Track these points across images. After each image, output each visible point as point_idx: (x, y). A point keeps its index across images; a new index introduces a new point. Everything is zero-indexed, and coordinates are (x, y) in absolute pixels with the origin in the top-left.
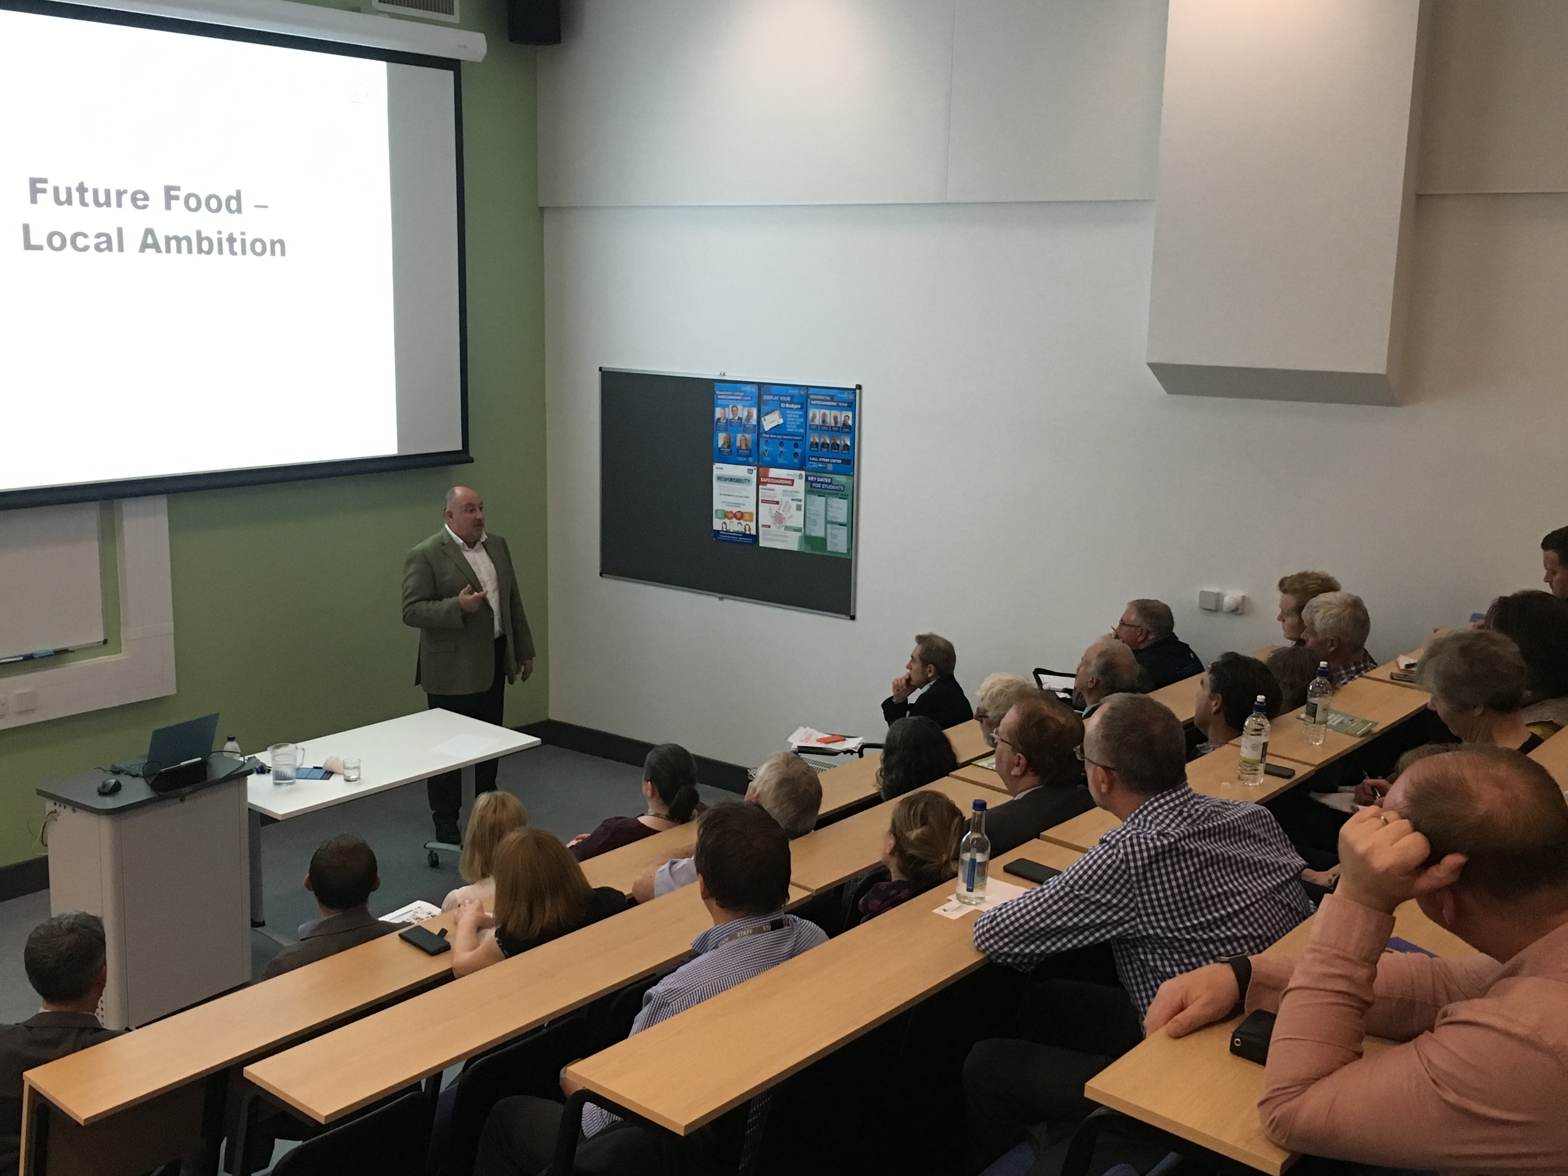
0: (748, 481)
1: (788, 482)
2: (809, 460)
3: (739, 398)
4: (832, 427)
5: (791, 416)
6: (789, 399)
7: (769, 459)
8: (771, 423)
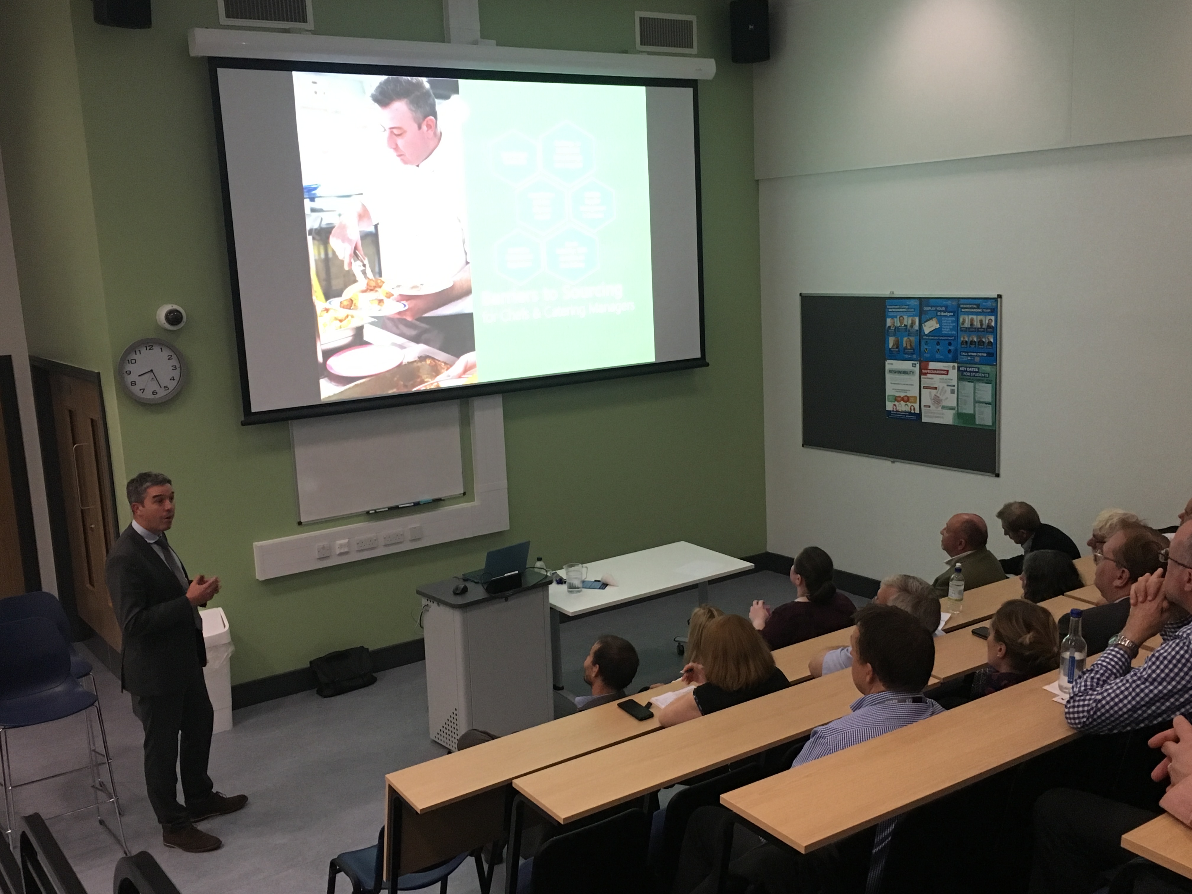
0: (913, 372)
1: (945, 372)
2: (960, 355)
3: (904, 310)
4: (978, 328)
5: (945, 321)
6: (944, 309)
7: (928, 355)
8: (930, 327)
